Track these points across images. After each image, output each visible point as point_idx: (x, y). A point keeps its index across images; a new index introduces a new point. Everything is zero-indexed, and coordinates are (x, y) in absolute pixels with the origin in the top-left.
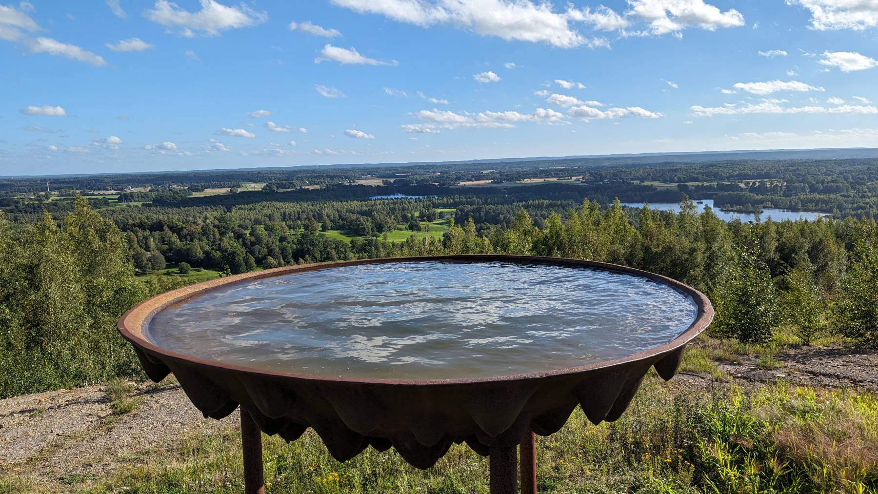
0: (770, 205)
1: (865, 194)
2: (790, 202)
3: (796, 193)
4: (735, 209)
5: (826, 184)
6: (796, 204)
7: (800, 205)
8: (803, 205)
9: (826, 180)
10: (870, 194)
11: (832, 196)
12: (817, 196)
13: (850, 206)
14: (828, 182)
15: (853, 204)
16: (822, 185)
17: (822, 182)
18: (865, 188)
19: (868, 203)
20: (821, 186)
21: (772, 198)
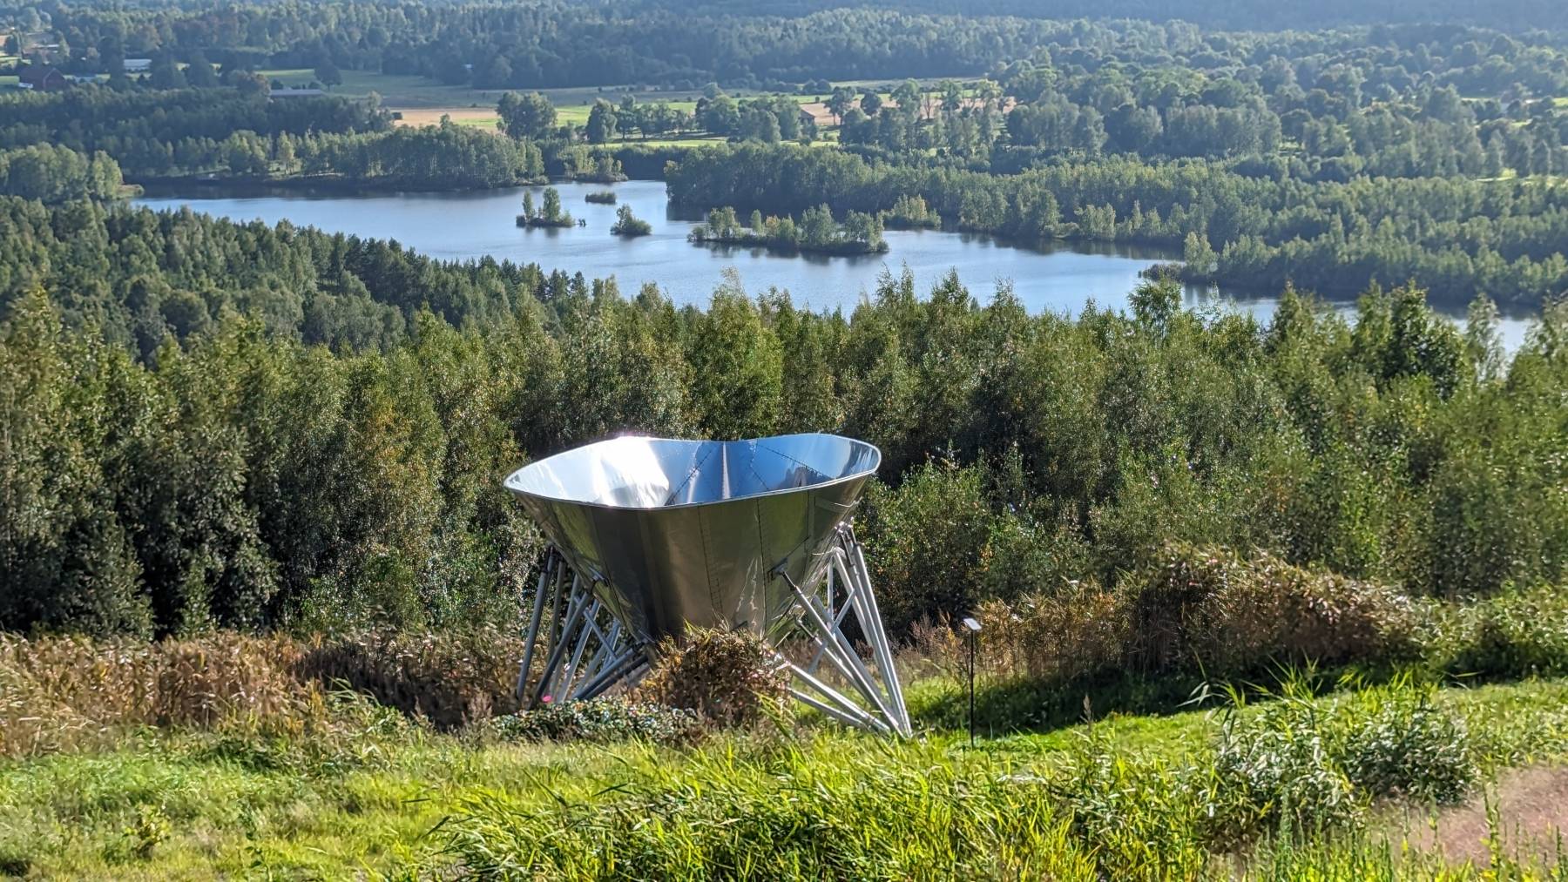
0: (924, 215)
1: (1340, 160)
2: (1011, 199)
3: (1046, 154)
4: (760, 232)
5: (1176, 110)
6: (1039, 208)
7: (1055, 215)
8: (1068, 214)
9: (1182, 91)
10: (1356, 161)
11: (1196, 168)
12: (1132, 169)
13: (1264, 220)
14: (1188, 101)
15: (1276, 208)
16: (1162, 112)
17: (1164, 100)
18: (1342, 130)
19: (1336, 206)
20: (1155, 121)
21: (935, 180)
